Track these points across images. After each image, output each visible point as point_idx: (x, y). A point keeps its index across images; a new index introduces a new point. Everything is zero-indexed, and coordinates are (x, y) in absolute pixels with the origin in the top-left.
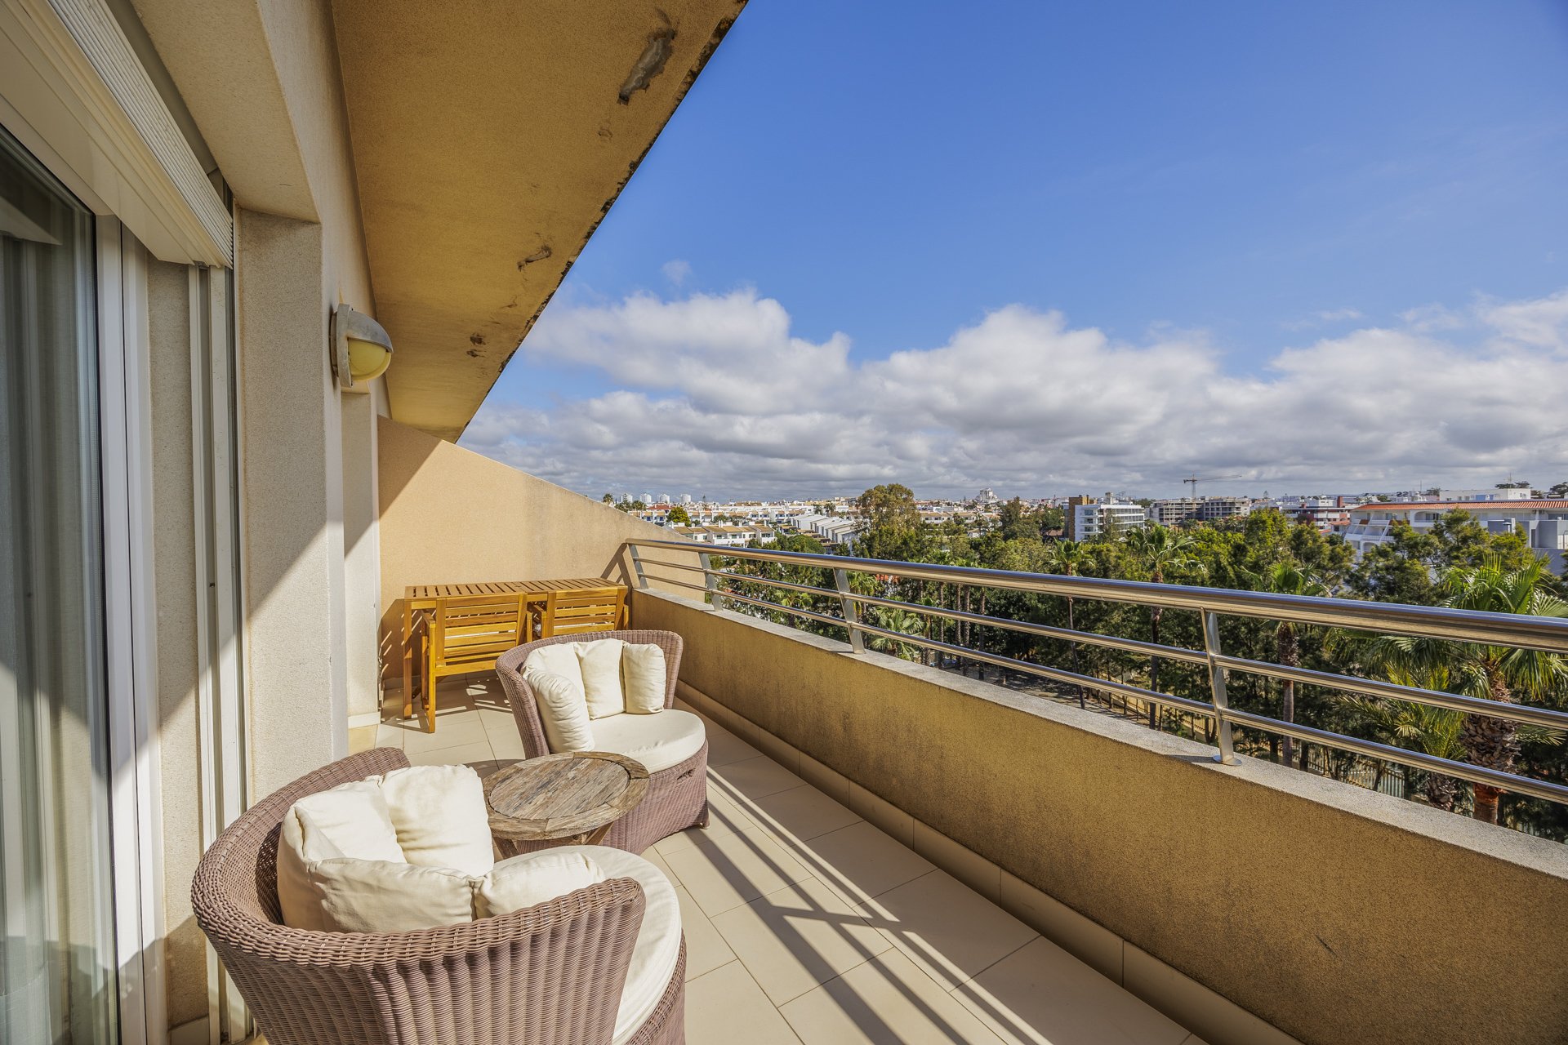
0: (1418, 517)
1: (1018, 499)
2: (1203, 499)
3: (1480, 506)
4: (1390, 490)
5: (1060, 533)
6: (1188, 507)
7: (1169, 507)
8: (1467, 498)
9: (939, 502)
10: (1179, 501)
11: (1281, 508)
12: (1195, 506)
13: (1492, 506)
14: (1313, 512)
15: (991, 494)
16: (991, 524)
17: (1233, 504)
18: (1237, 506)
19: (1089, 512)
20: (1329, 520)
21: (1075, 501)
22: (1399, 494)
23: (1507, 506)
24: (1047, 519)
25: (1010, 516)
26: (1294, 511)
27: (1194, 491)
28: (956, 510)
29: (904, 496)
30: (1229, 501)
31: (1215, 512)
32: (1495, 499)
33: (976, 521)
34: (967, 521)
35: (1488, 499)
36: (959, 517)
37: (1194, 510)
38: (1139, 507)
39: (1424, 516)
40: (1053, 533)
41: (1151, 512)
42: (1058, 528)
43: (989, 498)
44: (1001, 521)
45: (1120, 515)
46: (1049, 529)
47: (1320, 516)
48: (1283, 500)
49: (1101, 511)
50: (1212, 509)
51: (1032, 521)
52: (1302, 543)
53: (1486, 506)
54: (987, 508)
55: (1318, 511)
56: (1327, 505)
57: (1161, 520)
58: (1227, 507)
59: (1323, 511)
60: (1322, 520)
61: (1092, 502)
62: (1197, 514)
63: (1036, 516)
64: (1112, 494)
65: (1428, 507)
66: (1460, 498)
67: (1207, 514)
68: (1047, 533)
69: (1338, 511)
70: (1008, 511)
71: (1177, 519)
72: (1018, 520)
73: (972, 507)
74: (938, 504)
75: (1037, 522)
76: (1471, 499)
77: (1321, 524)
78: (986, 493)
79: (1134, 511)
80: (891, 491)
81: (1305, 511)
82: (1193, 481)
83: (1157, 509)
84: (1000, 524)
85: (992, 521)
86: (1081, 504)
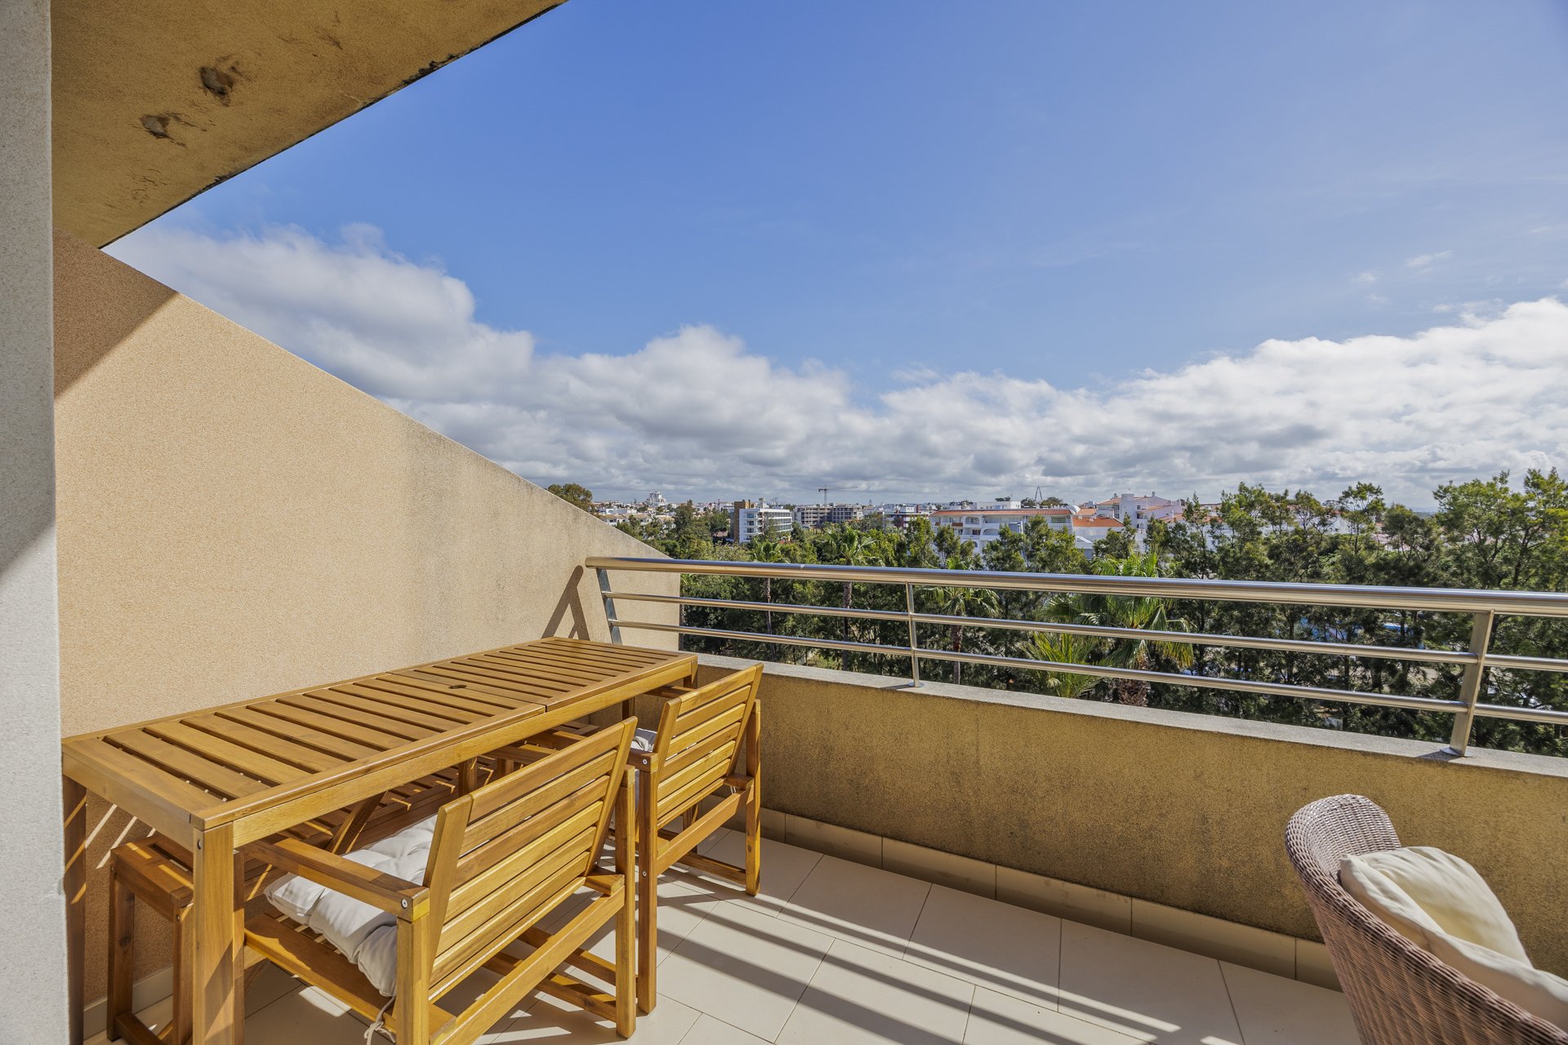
0: (967, 520)
1: (690, 502)
2: (832, 505)
4: (944, 500)
5: (726, 534)
6: (822, 511)
7: (809, 511)
9: (610, 504)
10: (815, 507)
11: (884, 513)
12: (827, 511)
13: (1004, 513)
15: (660, 497)
16: (665, 526)
17: (851, 509)
18: (855, 511)
19: (750, 515)
21: (739, 505)
22: (952, 504)
23: (1011, 513)
24: (715, 521)
25: (684, 518)
27: (825, 498)
28: (629, 512)
29: (582, 497)
30: (850, 507)
31: (840, 516)
32: (1004, 508)
33: (652, 523)
34: (642, 524)
35: (1001, 508)
36: (635, 519)
37: (826, 514)
38: (788, 511)
39: (970, 520)
40: (720, 534)
41: (795, 515)
42: (724, 530)
43: (659, 501)
44: (675, 523)
45: (775, 518)
46: (717, 531)
48: (885, 507)
49: (760, 514)
50: (838, 513)
51: (703, 523)
52: (943, 541)
53: (1001, 513)
54: (659, 510)
56: (910, 511)
57: (803, 522)
58: (848, 512)
60: (907, 522)
61: (753, 506)
62: (828, 517)
63: (706, 519)
64: (764, 500)
65: (972, 513)
66: (987, 507)
67: (835, 518)
68: (715, 535)
69: (916, 516)
70: (682, 514)
71: (814, 522)
72: (691, 522)
73: (643, 509)
74: (610, 506)
75: (706, 524)
76: (993, 508)
77: (906, 526)
78: (656, 496)
79: (785, 514)
80: (568, 491)
81: (898, 516)
82: (825, 490)
83: (800, 513)
84: (673, 526)
85: (666, 523)
86: (744, 508)
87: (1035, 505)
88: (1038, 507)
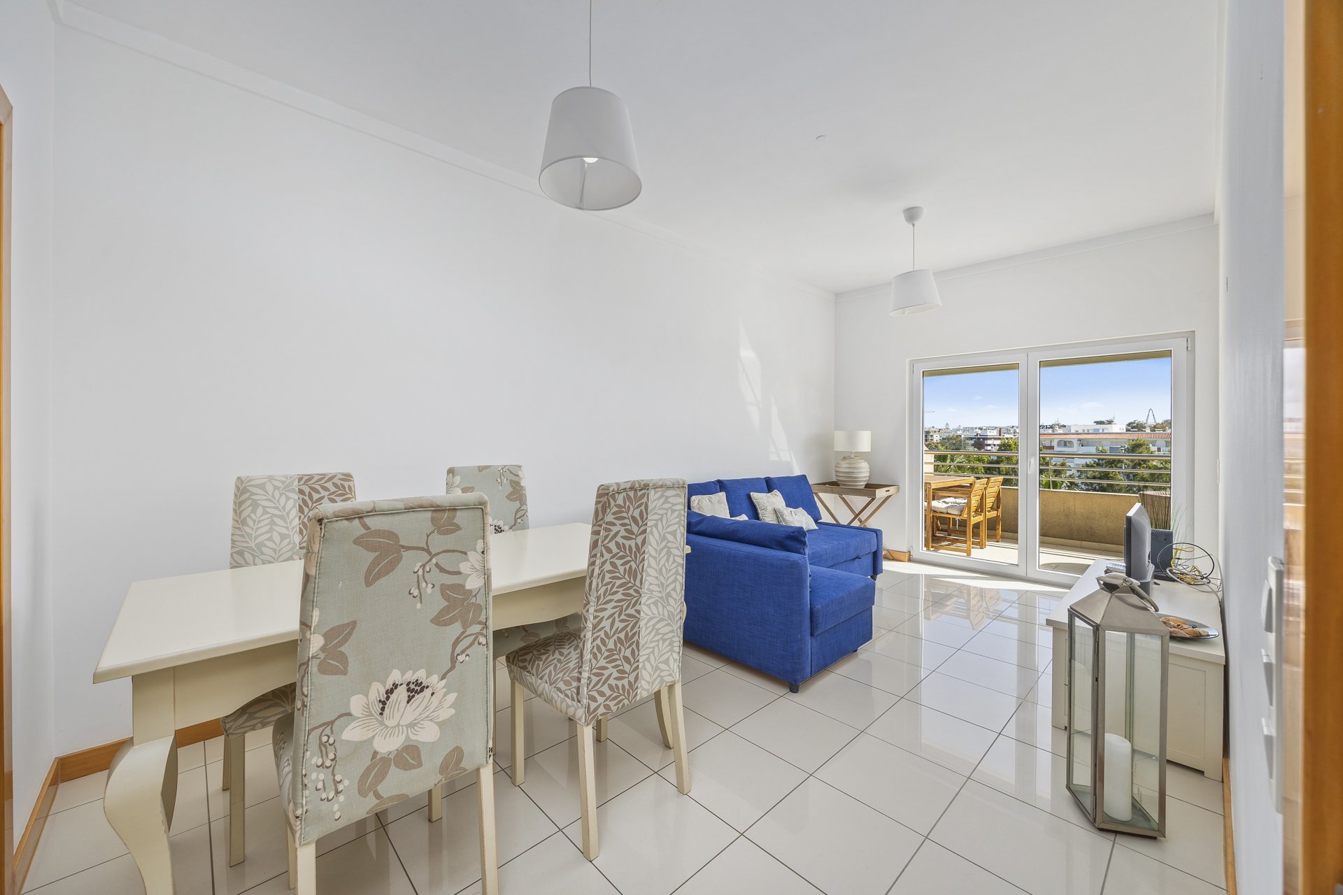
0: (1059, 444)
3: (1097, 436)
8: (1088, 430)
11: (963, 436)
13: (1104, 436)
14: (984, 439)
18: (931, 434)
20: (994, 445)
23: (1113, 436)
26: (971, 439)
32: (1105, 431)
35: (1101, 431)
39: (1063, 443)
47: (989, 442)
53: (1101, 436)
55: (987, 439)
56: (993, 434)
59: (991, 439)
60: (990, 445)
65: (1065, 436)
66: (1084, 430)
69: (1000, 439)
76: (1090, 431)
77: (989, 448)
81: (979, 439)
87: (1145, 428)
88: (1148, 430)
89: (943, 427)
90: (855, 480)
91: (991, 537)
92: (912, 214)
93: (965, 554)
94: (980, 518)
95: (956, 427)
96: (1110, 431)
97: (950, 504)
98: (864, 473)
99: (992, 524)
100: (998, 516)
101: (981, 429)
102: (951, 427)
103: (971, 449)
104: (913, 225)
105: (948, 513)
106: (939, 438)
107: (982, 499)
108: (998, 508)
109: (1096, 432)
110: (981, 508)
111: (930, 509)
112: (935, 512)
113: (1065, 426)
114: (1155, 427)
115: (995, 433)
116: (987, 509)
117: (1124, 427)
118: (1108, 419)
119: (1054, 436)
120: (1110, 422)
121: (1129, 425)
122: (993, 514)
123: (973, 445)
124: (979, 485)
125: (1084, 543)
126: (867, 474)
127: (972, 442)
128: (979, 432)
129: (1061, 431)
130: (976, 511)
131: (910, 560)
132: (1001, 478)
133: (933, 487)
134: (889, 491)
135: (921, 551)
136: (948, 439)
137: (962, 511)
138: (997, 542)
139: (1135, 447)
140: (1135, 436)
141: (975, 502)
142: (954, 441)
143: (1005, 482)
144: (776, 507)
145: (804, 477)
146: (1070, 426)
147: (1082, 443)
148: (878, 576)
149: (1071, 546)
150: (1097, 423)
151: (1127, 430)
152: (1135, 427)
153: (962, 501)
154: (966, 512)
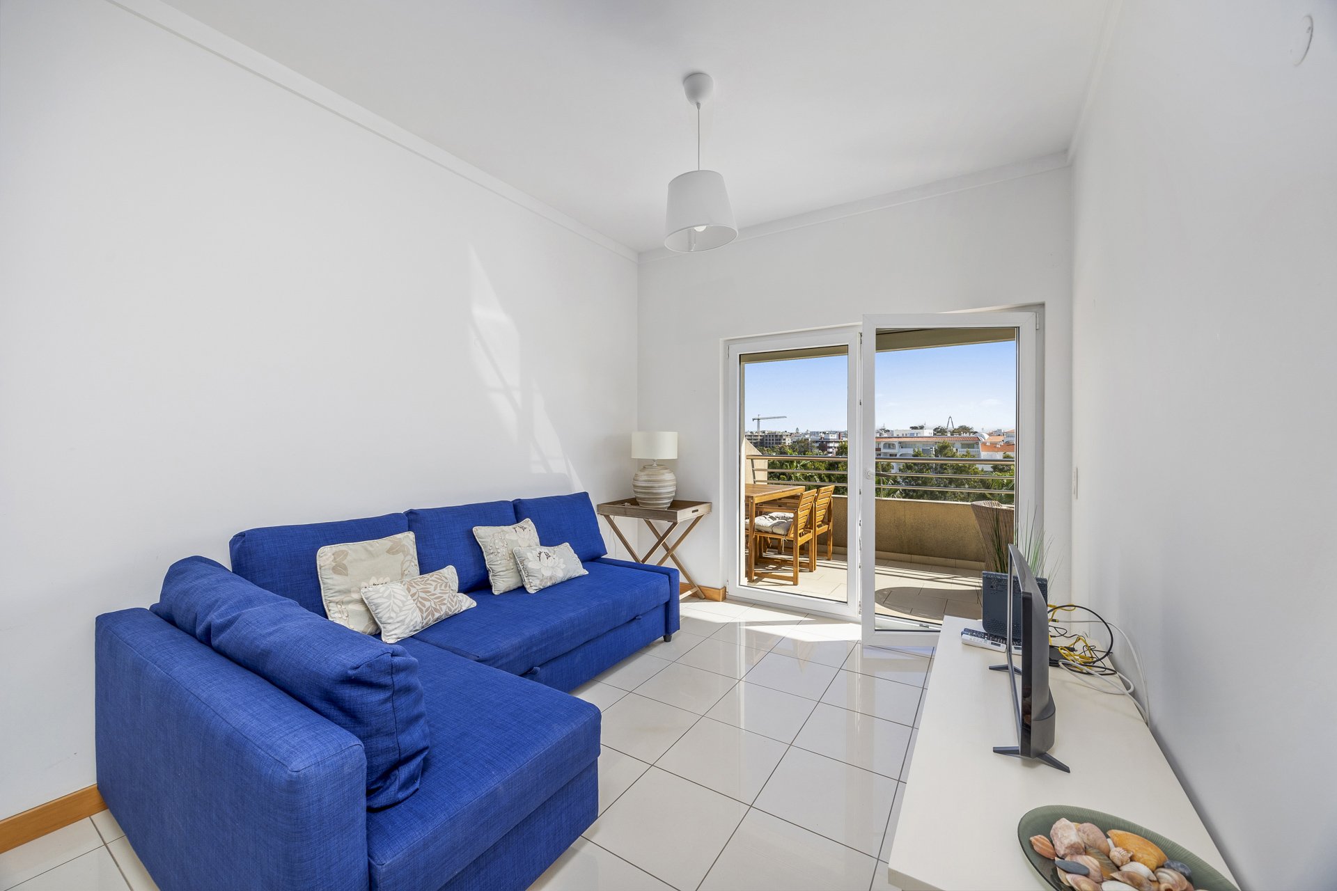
0: (885, 446)
2: (764, 432)
3: (913, 440)
6: (755, 438)
8: (906, 434)
10: (750, 434)
11: (810, 440)
12: (759, 438)
13: (918, 440)
14: (826, 442)
17: (781, 436)
18: (784, 437)
20: (834, 448)
23: (925, 439)
26: (817, 442)
27: (758, 426)
30: (780, 434)
31: (771, 442)
32: (919, 435)
35: (915, 435)
37: (759, 440)
39: (888, 446)
47: (831, 445)
48: (810, 434)
50: (770, 440)
53: (916, 439)
55: (829, 442)
56: (833, 438)
58: (778, 438)
59: (832, 442)
60: (831, 447)
65: (889, 440)
66: (903, 434)
67: (766, 444)
69: (838, 442)
76: (908, 435)
77: (831, 450)
81: (822, 442)
82: (758, 419)
87: (946, 432)
88: (949, 435)
89: (794, 431)
90: (657, 496)
91: (822, 554)
92: (694, 84)
93: (792, 583)
94: (808, 537)
95: (804, 431)
96: (922, 435)
97: (777, 520)
98: (667, 486)
99: (822, 540)
100: (829, 531)
101: (824, 433)
102: (801, 431)
103: (816, 451)
104: (698, 105)
105: (773, 533)
106: (790, 441)
107: (811, 512)
108: (829, 521)
109: (912, 436)
110: (810, 525)
111: (752, 530)
112: (760, 531)
113: (889, 431)
114: (953, 432)
115: (835, 437)
116: (817, 524)
117: (932, 431)
118: (921, 425)
119: (881, 440)
120: (922, 428)
121: (935, 430)
122: (825, 528)
123: (818, 447)
124: (808, 496)
125: (916, 557)
126: (672, 489)
127: (817, 445)
128: (823, 435)
129: (886, 435)
130: (805, 527)
131: (725, 599)
132: (832, 487)
133: (756, 502)
134: (697, 511)
135: (739, 583)
136: (798, 442)
137: (788, 530)
138: (829, 560)
139: (942, 449)
140: (940, 439)
141: (803, 515)
142: (803, 444)
143: (837, 491)
144: (516, 549)
145: (585, 495)
146: (892, 431)
147: (902, 445)
148: (673, 635)
149: (901, 561)
150: (913, 428)
151: (934, 434)
152: (939, 431)
153: (791, 515)
154: (792, 531)
